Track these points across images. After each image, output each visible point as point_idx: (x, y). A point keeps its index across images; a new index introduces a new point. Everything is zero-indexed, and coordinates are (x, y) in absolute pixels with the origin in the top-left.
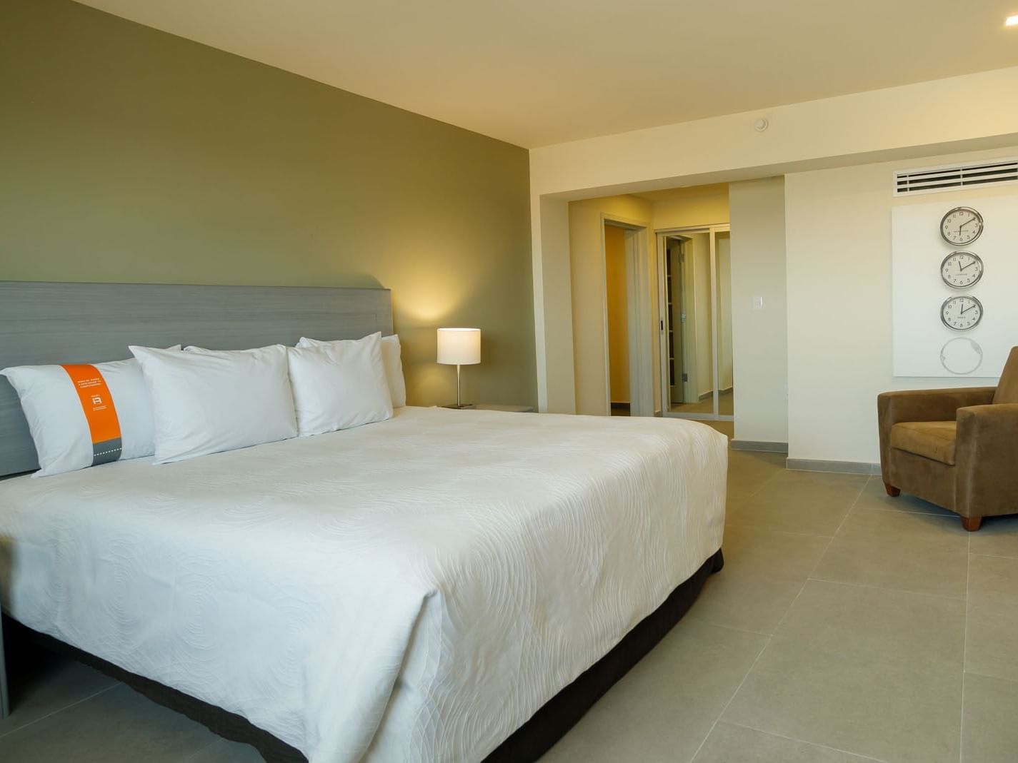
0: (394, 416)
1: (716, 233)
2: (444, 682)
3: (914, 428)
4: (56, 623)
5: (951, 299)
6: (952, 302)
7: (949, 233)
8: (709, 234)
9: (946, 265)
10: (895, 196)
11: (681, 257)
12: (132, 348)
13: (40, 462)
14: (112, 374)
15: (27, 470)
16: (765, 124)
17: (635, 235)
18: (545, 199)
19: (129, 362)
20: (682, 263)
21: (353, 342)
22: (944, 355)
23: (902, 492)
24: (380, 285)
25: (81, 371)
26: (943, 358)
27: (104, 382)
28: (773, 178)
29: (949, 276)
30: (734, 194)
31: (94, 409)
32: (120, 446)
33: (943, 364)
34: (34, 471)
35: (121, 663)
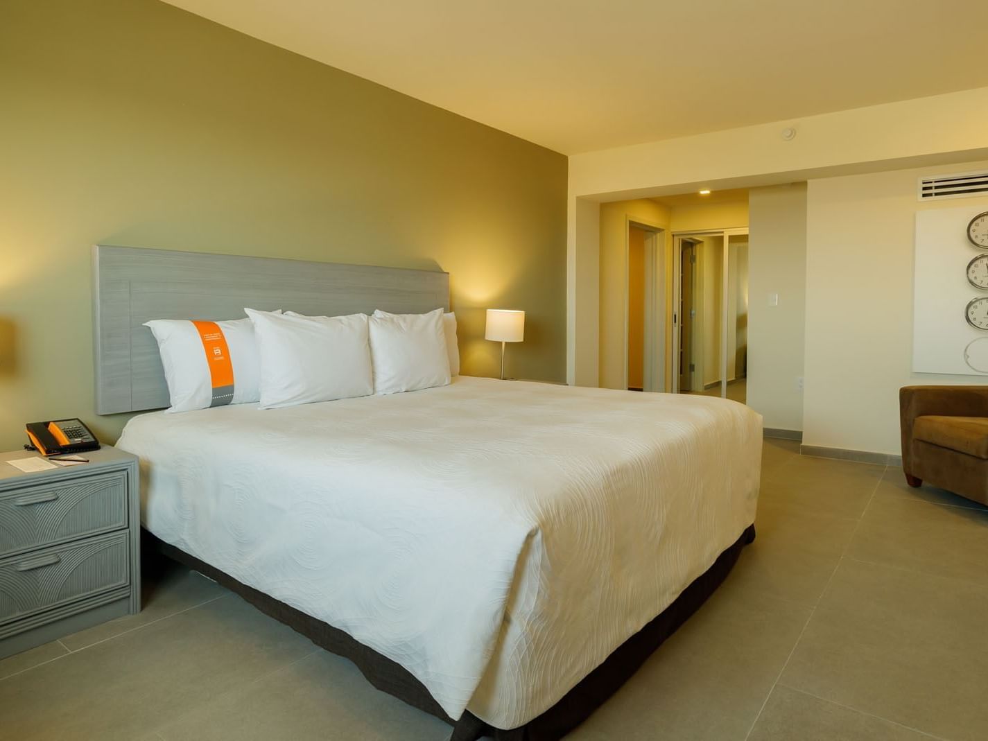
0: (452, 382)
1: (730, 237)
2: (540, 616)
3: (941, 423)
4: (183, 537)
5: (977, 300)
6: (978, 302)
7: (976, 237)
8: (722, 237)
9: (973, 266)
10: (920, 200)
11: (693, 259)
12: (247, 311)
13: (171, 401)
14: (230, 330)
15: (161, 407)
16: (793, 132)
17: (654, 237)
18: (581, 200)
19: (242, 321)
20: (694, 264)
21: (421, 316)
22: (968, 353)
23: (924, 483)
24: (440, 268)
25: (206, 327)
26: (966, 356)
27: (223, 336)
28: (795, 185)
29: (975, 278)
30: (753, 199)
31: (216, 359)
32: (233, 392)
33: (967, 363)
34: (167, 408)
35: (238, 575)
